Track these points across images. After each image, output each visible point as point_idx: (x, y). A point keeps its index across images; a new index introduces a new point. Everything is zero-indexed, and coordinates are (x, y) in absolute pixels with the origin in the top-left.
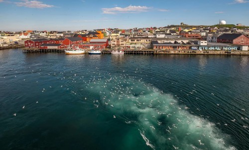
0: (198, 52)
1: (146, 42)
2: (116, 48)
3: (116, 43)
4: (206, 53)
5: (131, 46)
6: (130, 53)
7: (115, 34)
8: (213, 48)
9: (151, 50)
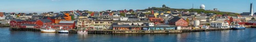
0: (146, 32)
1: (108, 24)
2: (82, 29)
3: (81, 24)
4: (152, 33)
5: (94, 27)
6: (93, 33)
7: (83, 17)
9: (110, 30)
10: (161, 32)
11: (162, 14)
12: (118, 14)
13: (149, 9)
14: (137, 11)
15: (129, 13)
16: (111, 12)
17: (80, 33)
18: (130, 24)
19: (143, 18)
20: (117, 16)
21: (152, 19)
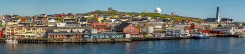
0: (88, 40)
1: (42, 31)
2: (11, 37)
3: (10, 32)
4: (95, 41)
5: (25, 35)
6: (24, 42)
7: (13, 23)
8: (103, 37)
9: (45, 39)
10: (106, 40)
11: (108, 18)
12: (55, 19)
13: (92, 13)
14: (77, 15)
15: (67, 18)
16: (46, 16)
17: (9, 42)
18: (69, 31)
19: (84, 23)
20: (53, 21)
21: (95, 24)
